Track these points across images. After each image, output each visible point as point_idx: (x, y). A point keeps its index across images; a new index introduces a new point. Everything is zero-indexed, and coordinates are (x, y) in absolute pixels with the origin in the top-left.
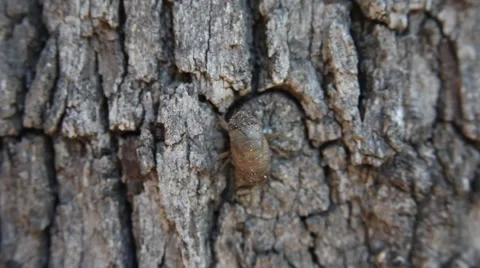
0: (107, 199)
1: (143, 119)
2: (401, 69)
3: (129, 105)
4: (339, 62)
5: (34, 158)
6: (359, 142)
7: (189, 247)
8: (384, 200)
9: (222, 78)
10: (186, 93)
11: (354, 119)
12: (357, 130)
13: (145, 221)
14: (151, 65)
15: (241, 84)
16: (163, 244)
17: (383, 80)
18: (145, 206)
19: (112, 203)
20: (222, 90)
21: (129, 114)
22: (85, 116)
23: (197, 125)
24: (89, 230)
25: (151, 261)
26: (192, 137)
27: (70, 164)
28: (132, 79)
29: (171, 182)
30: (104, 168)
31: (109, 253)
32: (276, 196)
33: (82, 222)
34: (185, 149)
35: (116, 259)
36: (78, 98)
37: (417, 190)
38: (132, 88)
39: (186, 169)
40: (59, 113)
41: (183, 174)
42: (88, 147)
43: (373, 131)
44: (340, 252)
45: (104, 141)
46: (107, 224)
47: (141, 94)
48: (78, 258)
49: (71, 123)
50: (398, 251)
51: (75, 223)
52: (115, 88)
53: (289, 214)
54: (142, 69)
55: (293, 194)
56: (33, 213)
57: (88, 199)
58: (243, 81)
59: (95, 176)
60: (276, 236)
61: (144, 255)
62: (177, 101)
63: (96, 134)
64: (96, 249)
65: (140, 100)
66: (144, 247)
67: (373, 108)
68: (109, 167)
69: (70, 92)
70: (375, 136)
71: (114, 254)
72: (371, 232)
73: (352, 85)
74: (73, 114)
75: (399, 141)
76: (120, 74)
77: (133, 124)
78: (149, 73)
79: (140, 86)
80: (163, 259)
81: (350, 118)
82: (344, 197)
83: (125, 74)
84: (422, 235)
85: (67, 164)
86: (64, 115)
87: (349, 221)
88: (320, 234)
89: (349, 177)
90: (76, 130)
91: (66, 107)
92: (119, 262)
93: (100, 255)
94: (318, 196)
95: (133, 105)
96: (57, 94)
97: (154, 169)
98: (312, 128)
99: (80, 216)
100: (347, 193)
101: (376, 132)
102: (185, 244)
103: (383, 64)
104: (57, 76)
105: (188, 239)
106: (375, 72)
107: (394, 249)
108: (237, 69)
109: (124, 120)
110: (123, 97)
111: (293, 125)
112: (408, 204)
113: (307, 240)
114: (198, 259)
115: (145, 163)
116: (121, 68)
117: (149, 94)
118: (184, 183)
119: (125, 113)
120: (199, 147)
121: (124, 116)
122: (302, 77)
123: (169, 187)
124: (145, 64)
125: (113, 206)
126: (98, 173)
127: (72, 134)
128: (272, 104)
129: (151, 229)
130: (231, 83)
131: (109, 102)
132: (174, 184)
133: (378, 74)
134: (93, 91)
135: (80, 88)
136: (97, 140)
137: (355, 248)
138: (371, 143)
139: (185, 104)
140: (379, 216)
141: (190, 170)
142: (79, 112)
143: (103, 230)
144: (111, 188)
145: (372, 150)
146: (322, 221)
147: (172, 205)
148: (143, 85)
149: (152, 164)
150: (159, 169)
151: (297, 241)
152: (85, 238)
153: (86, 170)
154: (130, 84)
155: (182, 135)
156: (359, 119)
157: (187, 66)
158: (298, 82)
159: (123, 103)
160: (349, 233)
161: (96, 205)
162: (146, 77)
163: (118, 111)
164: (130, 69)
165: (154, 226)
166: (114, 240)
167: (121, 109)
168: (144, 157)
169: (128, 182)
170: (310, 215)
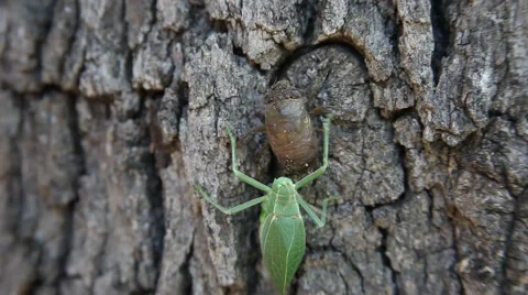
0: (131, 171)
1: (172, 76)
2: (493, 18)
3: (155, 58)
4: (405, 8)
5: (54, 119)
6: (430, 113)
7: (215, 235)
8: (467, 190)
9: (259, 27)
10: (217, 45)
11: (424, 82)
12: (427, 97)
13: (172, 200)
14: (179, 11)
15: (283, 34)
16: (192, 229)
17: (466, 33)
18: (173, 182)
19: (138, 177)
20: (261, 41)
21: (153, 70)
22: (104, 71)
23: (229, 85)
24: (113, 208)
25: (178, 249)
26: (223, 99)
27: (94, 127)
28: (160, 27)
29: (196, 154)
30: (128, 135)
31: (133, 237)
32: (332, 179)
33: (107, 197)
34: (213, 114)
35: (141, 244)
36: (97, 50)
37: (511, 180)
38: (159, 38)
39: (212, 140)
40: (76, 67)
41: (210, 145)
42: (112, 108)
43: (449, 99)
44: (420, 255)
45: (131, 102)
46: (131, 201)
47: (170, 45)
48: (99, 240)
49: (88, 79)
50: (485, 259)
51: (97, 198)
52: (141, 39)
53: (350, 202)
54: (170, 15)
55: (355, 177)
56: (53, 183)
57: (111, 170)
58: (285, 31)
59: (119, 143)
60: (334, 230)
61: (169, 241)
62: (203, 55)
63: (120, 93)
64: (120, 231)
65: (169, 54)
66: (169, 231)
67: (451, 68)
68: (136, 133)
69: (90, 42)
70: (453, 106)
71: (139, 238)
72: (458, 231)
73: (424, 37)
74: (91, 68)
75: (480, 113)
76: (146, 21)
77: (158, 81)
78: (178, 20)
79: (168, 36)
80: (192, 248)
81: (419, 82)
82: (420, 184)
83: (154, 22)
84: (519, 240)
85: (90, 128)
86: (83, 69)
87: (430, 216)
88: (390, 230)
89: (426, 158)
90: (95, 88)
91: (85, 60)
92: (145, 248)
93: (124, 238)
94: (387, 180)
95: (160, 59)
96: (75, 44)
97: (176, 138)
98: (377, 92)
99: (104, 191)
100: (424, 178)
101: (453, 100)
102: (211, 231)
103: (467, 11)
104: (76, 23)
105: (214, 225)
106: (459, 21)
107: (480, 255)
108: (277, 15)
109: (148, 78)
110: (149, 49)
111: (354, 87)
112: (500, 198)
113: (375, 237)
114: (227, 251)
115: (165, 130)
116: (149, 14)
117: (178, 45)
118: (210, 156)
119: (150, 68)
120: (231, 112)
121: (148, 72)
122: (363, 27)
123: (195, 161)
124: (173, 9)
125: (140, 181)
126: (122, 140)
127: (90, 92)
128: (327, 60)
129: (179, 211)
130: (272, 33)
131: (133, 54)
132: (200, 157)
133: (461, 23)
134: (116, 41)
135: (100, 37)
136: (122, 100)
137: (440, 251)
138: (444, 114)
139: (215, 59)
140: (462, 212)
141: (218, 140)
142: (98, 66)
143: (127, 208)
144: (137, 158)
145: (445, 125)
146: (393, 213)
147: (197, 182)
148: (172, 36)
149: (173, 131)
150: (182, 138)
151: (360, 236)
152: (110, 216)
153: (109, 137)
154: (157, 34)
155: (208, 98)
156: (431, 84)
157: (217, 12)
158: (358, 34)
159: (148, 56)
160: (430, 231)
161: (118, 177)
162: (173, 24)
163: (143, 65)
164: (158, 15)
165: (182, 207)
166: (139, 221)
167: (146, 63)
168: (164, 122)
169: (157, 152)
170: (378, 205)
